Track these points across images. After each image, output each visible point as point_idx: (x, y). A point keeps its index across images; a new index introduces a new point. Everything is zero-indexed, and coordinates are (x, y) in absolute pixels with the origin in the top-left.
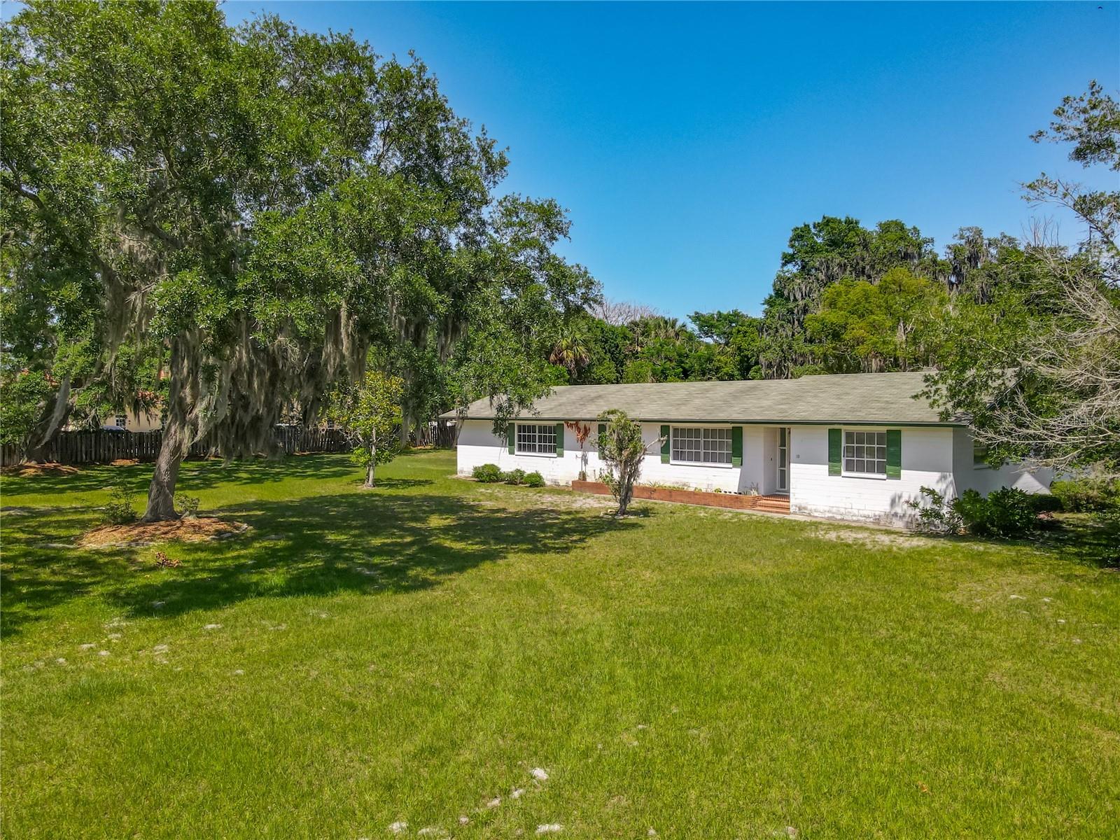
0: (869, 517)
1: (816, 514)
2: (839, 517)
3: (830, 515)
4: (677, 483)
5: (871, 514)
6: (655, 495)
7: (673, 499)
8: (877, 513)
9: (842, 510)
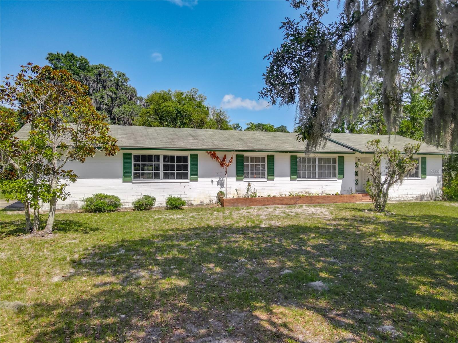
0: (414, 198)
1: (393, 200)
2: (402, 199)
3: (399, 199)
4: (302, 192)
5: (414, 196)
6: (300, 201)
7: (313, 201)
8: (417, 195)
9: (404, 196)
